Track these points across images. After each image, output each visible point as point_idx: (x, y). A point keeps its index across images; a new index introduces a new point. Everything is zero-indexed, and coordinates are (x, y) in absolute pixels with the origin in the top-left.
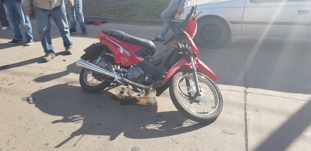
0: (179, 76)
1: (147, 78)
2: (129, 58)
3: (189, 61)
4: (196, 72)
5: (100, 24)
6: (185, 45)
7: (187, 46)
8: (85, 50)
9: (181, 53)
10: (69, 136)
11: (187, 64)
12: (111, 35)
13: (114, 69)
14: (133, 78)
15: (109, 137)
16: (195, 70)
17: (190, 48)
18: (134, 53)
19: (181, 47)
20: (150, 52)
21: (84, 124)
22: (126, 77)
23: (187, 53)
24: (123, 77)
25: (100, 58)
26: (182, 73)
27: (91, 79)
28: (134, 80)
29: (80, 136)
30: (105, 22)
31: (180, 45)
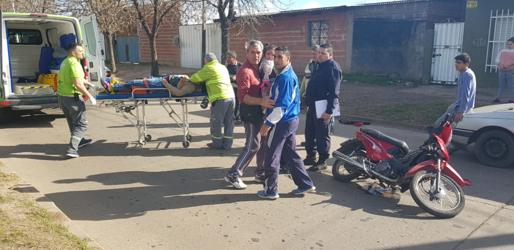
0: (423, 174)
1: (392, 172)
2: (380, 154)
3: (436, 163)
4: (439, 173)
5: (361, 125)
6: (434, 148)
7: (436, 149)
8: (341, 145)
9: (429, 154)
10: (320, 202)
11: (433, 165)
12: (367, 133)
13: (364, 160)
14: (380, 171)
15: (350, 209)
16: (439, 171)
17: (439, 151)
18: (385, 151)
19: (430, 149)
20: (402, 151)
21: (332, 198)
22: (374, 169)
23: (436, 155)
24: (371, 169)
25: (354, 152)
26: (426, 172)
27: (343, 171)
28: (382, 173)
29: (328, 204)
30: (369, 124)
31: (429, 147)
